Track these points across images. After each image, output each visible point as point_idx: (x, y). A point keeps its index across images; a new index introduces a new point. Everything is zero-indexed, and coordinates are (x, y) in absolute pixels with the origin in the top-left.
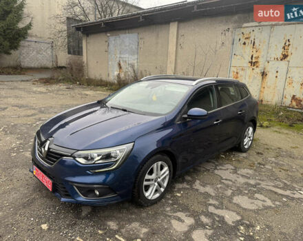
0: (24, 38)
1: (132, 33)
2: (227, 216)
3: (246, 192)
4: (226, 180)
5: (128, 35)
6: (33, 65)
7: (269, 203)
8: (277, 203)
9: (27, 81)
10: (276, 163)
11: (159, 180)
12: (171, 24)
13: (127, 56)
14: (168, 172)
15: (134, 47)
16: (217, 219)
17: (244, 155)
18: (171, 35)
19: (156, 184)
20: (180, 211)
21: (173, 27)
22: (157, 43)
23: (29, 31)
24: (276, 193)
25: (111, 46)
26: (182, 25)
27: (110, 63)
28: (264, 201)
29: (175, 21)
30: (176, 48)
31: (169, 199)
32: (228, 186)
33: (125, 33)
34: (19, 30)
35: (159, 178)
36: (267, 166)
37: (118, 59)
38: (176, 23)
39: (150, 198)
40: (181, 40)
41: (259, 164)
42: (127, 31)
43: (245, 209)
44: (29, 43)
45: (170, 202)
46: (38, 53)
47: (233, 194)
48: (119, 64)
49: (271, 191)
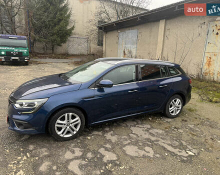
0: (70, 36)
1: (133, 29)
2: (107, 156)
3: (141, 144)
4: (134, 134)
5: (131, 31)
6: (75, 53)
7: (151, 154)
8: (158, 156)
9: (67, 63)
10: (191, 129)
11: (71, 125)
12: (161, 21)
13: (129, 46)
14: (79, 121)
15: (134, 39)
16: (98, 156)
17: (169, 120)
18: (160, 30)
19: (68, 127)
20: (79, 147)
21: (162, 24)
22: (150, 36)
23: (73, 31)
24: (165, 149)
25: (120, 39)
26: (168, 22)
27: (119, 51)
28: (148, 152)
29: (163, 19)
30: (164, 39)
31: (80, 139)
32: (130, 138)
33: (129, 30)
34: (67, 31)
35: (71, 124)
36: (179, 130)
37: (124, 48)
38: (164, 20)
39: (62, 136)
40: (167, 33)
41: (175, 128)
42: (131, 28)
43: (127, 155)
44: (74, 39)
45: (79, 141)
46: (79, 45)
47: (129, 144)
48: (124, 52)
49: (163, 147)
